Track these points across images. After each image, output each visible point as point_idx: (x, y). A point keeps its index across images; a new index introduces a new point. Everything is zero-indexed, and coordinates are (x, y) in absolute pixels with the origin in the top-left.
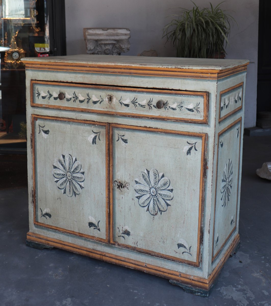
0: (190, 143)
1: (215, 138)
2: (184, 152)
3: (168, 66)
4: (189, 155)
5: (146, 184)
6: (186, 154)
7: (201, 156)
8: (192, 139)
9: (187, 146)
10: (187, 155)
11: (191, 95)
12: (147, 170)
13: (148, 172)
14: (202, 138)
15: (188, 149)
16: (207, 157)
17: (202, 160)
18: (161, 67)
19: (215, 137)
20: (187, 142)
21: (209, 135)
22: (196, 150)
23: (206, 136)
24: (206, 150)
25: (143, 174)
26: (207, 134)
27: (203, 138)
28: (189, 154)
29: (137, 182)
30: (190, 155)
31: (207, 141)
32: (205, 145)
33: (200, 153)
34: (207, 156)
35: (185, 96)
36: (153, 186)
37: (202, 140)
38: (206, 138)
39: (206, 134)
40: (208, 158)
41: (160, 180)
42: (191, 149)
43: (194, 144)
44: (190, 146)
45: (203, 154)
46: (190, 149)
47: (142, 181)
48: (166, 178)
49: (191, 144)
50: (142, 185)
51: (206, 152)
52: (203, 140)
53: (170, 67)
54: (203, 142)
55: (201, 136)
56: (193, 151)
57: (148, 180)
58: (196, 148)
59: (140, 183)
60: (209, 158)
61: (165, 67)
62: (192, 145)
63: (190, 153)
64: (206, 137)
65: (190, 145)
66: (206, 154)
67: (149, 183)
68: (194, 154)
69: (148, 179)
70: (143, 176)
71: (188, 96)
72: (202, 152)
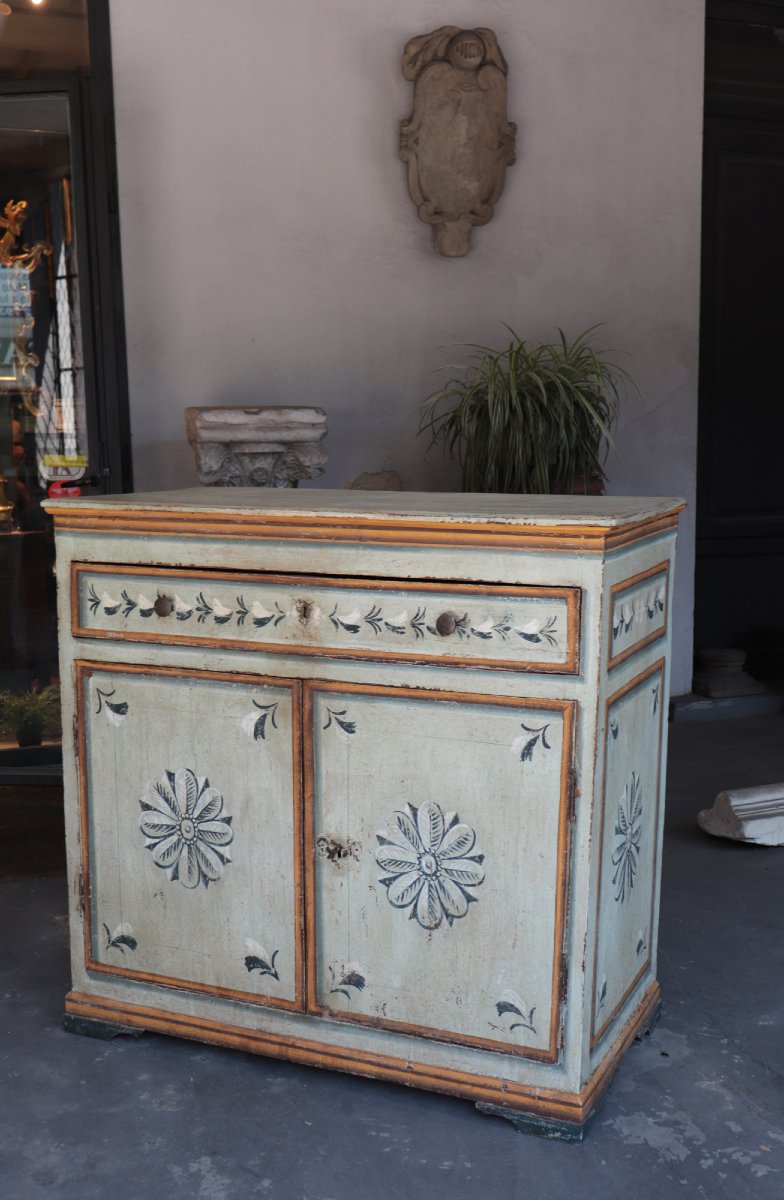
0: (530, 727)
1: (597, 711)
2: (515, 752)
3: (468, 516)
4: (527, 761)
5: (407, 844)
6: (521, 759)
7: (562, 764)
8: (537, 716)
9: (522, 738)
10: (523, 760)
11: (532, 596)
12: (410, 806)
13: (414, 811)
14: (563, 714)
15: (524, 744)
16: (577, 765)
17: (564, 774)
18: (447, 519)
19: (597, 709)
20: (523, 726)
21: (583, 705)
22: (546, 746)
23: (574, 708)
24: (574, 745)
25: (399, 819)
26: (577, 701)
27: (567, 713)
28: (528, 758)
29: (382, 840)
30: (530, 759)
31: (577, 722)
32: (571, 733)
33: (558, 755)
34: (577, 761)
35: (517, 601)
36: (428, 850)
37: (563, 719)
38: (573, 714)
39: (574, 703)
40: (580, 767)
41: (448, 831)
42: (534, 745)
43: (540, 730)
44: (530, 736)
45: (565, 756)
46: (531, 744)
47: (398, 836)
48: (465, 826)
49: (533, 731)
50: (396, 848)
51: (573, 752)
52: (567, 718)
53: (473, 520)
54: (567, 723)
55: (562, 707)
56: (538, 748)
57: (415, 832)
58: (548, 742)
59: (390, 843)
60: (584, 766)
61: (461, 520)
62: (536, 734)
63: (531, 754)
64: (573, 711)
65: (530, 732)
66: (573, 757)
67: (415, 841)
68: (541, 758)
69: (412, 830)
70: (400, 823)
71: (524, 598)
72: (562, 751)
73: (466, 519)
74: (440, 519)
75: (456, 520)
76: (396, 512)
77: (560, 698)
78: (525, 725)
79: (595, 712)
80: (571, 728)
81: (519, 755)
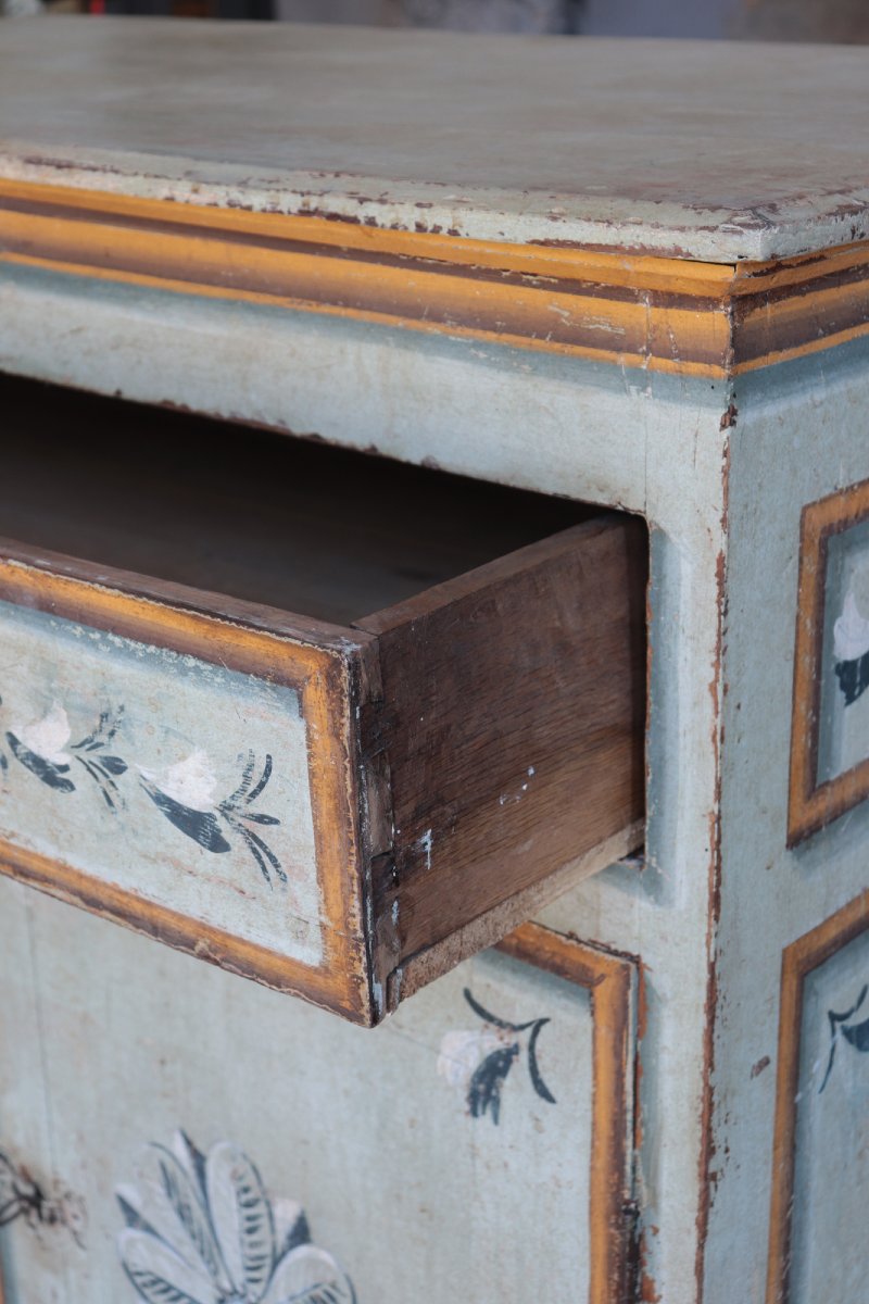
0: (490, 1008)
1: (711, 1022)
2: (450, 1078)
3: (243, 184)
4: (485, 1119)
5: (189, 1249)
6: (467, 1107)
7: (592, 1169)
8: (508, 976)
9: (467, 1037)
10: (474, 1113)
12: (189, 1143)
13: (199, 1159)
14: (591, 995)
15: (474, 1062)
16: (644, 1191)
17: (601, 1207)
18: (182, 191)
19: (711, 1009)
20: (468, 994)
21: (661, 980)
22: (544, 1093)
23: (627, 984)
24: (629, 1116)
25: (163, 1168)
26: (636, 960)
27: (604, 992)
28: (489, 1112)
29: (131, 1215)
30: (496, 1119)
31: (639, 1035)
32: (620, 1075)
33: (581, 1135)
34: (640, 1174)
36: (239, 1288)
37: (593, 1014)
38: (625, 1006)
39: (626, 968)
40: (654, 1204)
41: (284, 1254)
42: (504, 1072)
43: (522, 1027)
44: (493, 1042)
45: (603, 1161)
46: (493, 1071)
47: (160, 1212)
48: (325, 1256)
49: (501, 1024)
50: (162, 1247)
51: (629, 1142)
52: (604, 1015)
53: (258, 200)
54: (605, 1034)
55: (585, 969)
56: (515, 1087)
57: (204, 1222)
58: (547, 1077)
59: (149, 1229)
60: (665, 1205)
61: (220, 195)
62: (511, 1039)
63: (497, 1102)
64: (625, 994)
65: (493, 1027)
66: (629, 1160)
67: (209, 1249)
68: (528, 1125)
69: (197, 1213)
70: (170, 1185)
71: (152, 649)
72: (594, 1124)
73: (235, 194)
74: (162, 190)
75: (207, 195)
76: (48, 152)
77: (583, 934)
78: (476, 995)
79: (702, 1020)
80: (618, 1054)
81: (463, 1094)
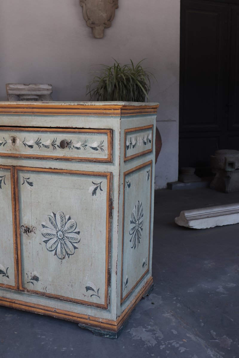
2: (90, 192)
3: (71, 103)
4: (94, 196)
5: (53, 227)
7: (107, 196)
8: (97, 179)
9: (92, 187)
10: (93, 195)
11: (95, 133)
12: (53, 213)
13: (55, 215)
15: (93, 189)
17: (108, 200)
18: (63, 104)
19: (119, 175)
20: (92, 182)
21: (114, 174)
22: (101, 190)
24: (111, 189)
25: (49, 217)
26: (112, 172)
27: (108, 177)
29: (43, 226)
30: (96, 195)
31: (112, 180)
32: (110, 185)
33: (106, 193)
34: (112, 195)
35: (89, 135)
36: (60, 230)
39: (111, 174)
40: (114, 198)
41: (67, 222)
42: (97, 190)
43: (99, 184)
44: (95, 186)
45: (108, 194)
46: (96, 189)
47: (49, 225)
48: (73, 220)
49: (96, 184)
50: (49, 229)
51: (111, 192)
52: (108, 179)
53: (72, 104)
54: (108, 181)
55: (106, 175)
56: (98, 191)
57: (55, 223)
58: (102, 188)
59: (47, 227)
61: (68, 104)
62: (97, 185)
63: (96, 193)
64: (111, 176)
65: (95, 185)
67: (55, 226)
68: (99, 194)
69: (54, 222)
70: (50, 219)
72: (107, 192)
73: (69, 104)
74: (60, 104)
77: (106, 172)
78: (94, 182)
79: (119, 176)
80: (110, 183)
81: (92, 193)
